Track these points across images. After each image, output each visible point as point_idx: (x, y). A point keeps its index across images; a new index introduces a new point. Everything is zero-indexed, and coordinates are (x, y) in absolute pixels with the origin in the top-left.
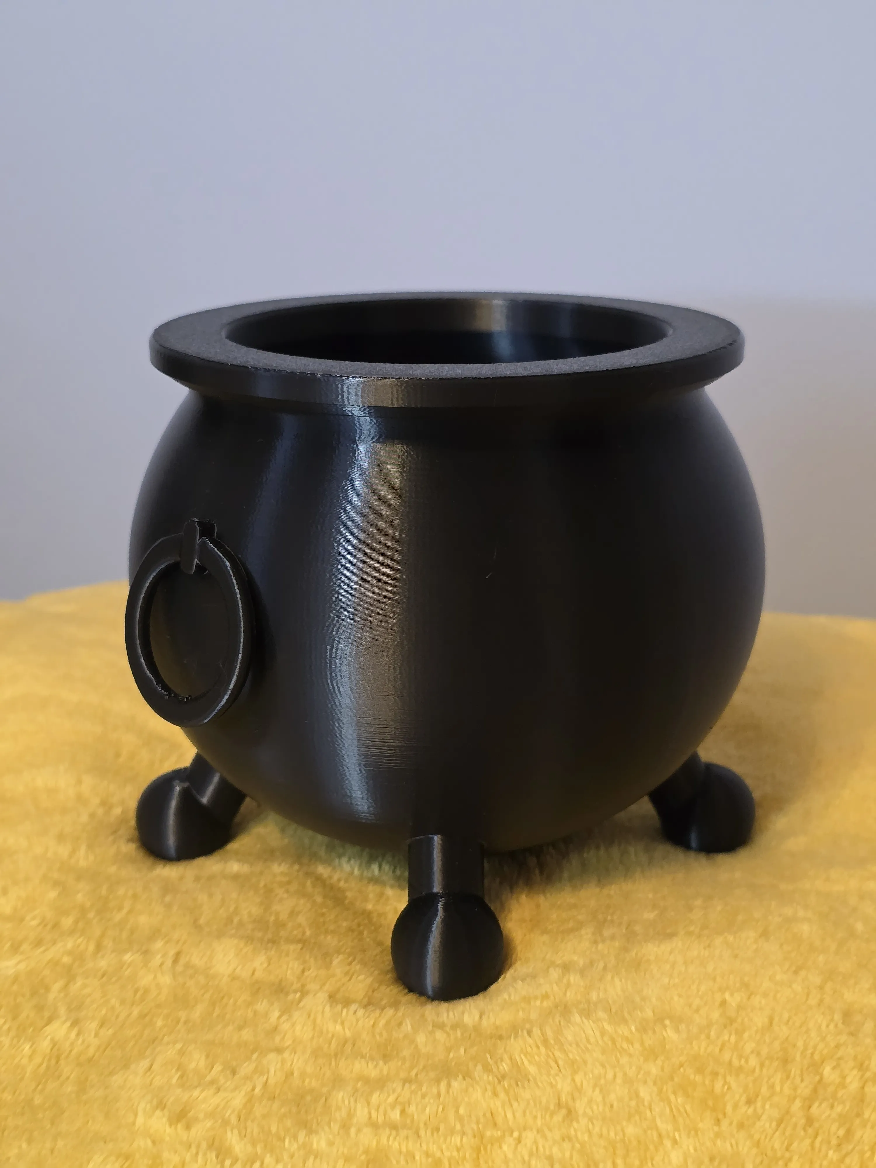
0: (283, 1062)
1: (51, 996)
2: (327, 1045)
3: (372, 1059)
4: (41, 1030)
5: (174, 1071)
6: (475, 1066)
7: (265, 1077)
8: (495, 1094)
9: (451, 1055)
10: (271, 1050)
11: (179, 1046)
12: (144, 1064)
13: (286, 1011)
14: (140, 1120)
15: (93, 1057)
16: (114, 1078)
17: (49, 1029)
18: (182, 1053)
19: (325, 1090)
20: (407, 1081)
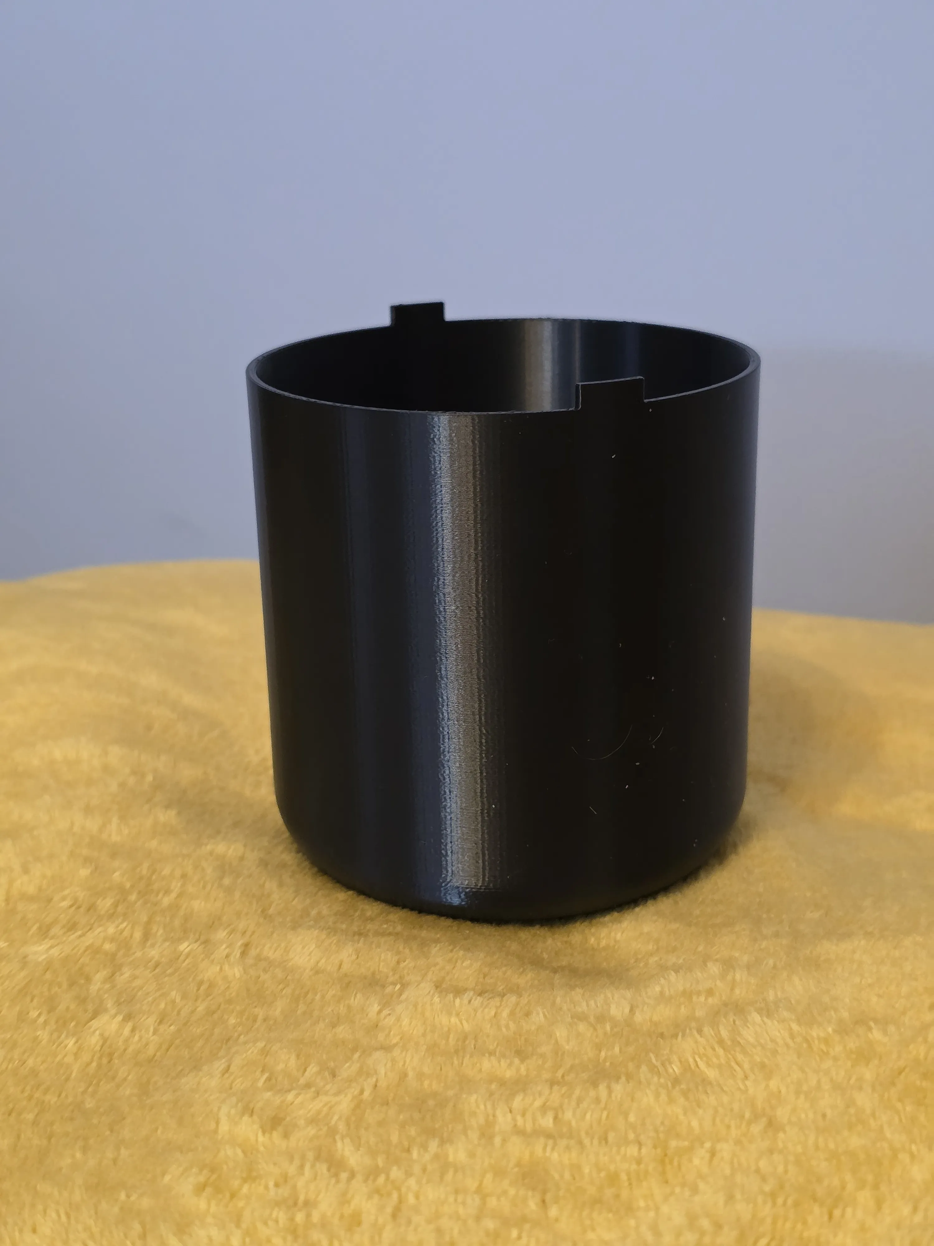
0: (393, 1060)
1: (94, 988)
2: (444, 1042)
3: (504, 1056)
4: (85, 1025)
5: (258, 1073)
6: (638, 1067)
7: (374, 1080)
8: (671, 1100)
9: (603, 1054)
10: (376, 1049)
11: (260, 1045)
12: (220, 1065)
13: (386, 1003)
14: (224, 1127)
15: (155, 1055)
16: (183, 1080)
17: (95, 1024)
18: (265, 1052)
19: (450, 1093)
20: (552, 1083)
